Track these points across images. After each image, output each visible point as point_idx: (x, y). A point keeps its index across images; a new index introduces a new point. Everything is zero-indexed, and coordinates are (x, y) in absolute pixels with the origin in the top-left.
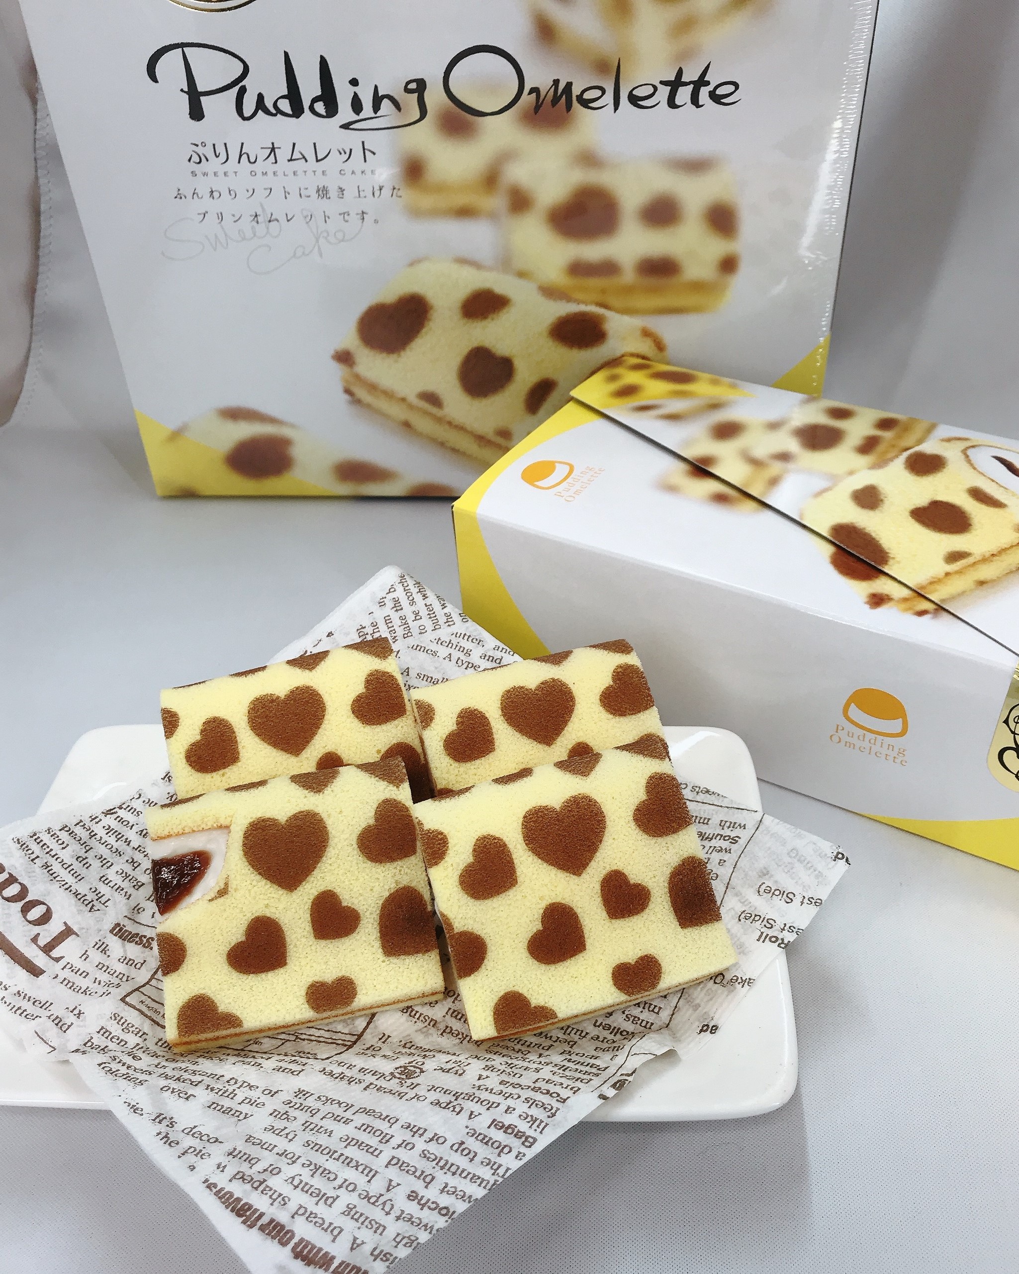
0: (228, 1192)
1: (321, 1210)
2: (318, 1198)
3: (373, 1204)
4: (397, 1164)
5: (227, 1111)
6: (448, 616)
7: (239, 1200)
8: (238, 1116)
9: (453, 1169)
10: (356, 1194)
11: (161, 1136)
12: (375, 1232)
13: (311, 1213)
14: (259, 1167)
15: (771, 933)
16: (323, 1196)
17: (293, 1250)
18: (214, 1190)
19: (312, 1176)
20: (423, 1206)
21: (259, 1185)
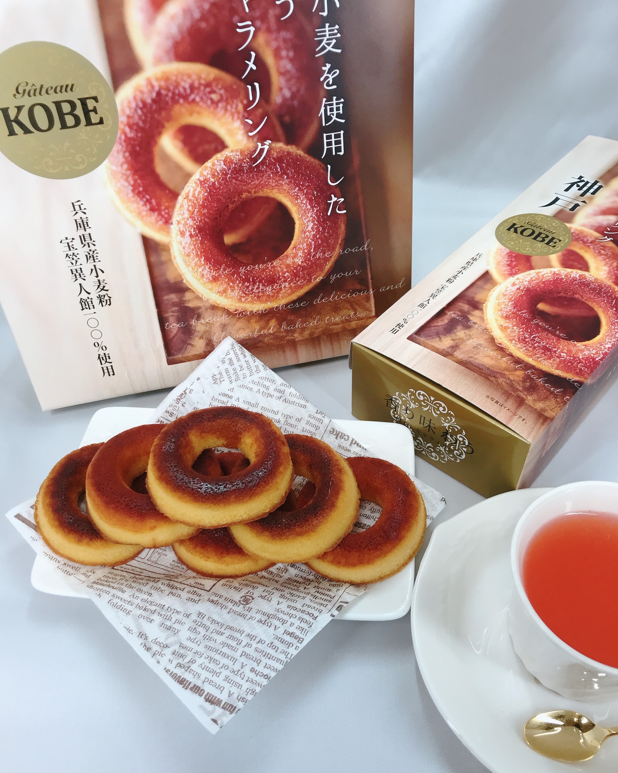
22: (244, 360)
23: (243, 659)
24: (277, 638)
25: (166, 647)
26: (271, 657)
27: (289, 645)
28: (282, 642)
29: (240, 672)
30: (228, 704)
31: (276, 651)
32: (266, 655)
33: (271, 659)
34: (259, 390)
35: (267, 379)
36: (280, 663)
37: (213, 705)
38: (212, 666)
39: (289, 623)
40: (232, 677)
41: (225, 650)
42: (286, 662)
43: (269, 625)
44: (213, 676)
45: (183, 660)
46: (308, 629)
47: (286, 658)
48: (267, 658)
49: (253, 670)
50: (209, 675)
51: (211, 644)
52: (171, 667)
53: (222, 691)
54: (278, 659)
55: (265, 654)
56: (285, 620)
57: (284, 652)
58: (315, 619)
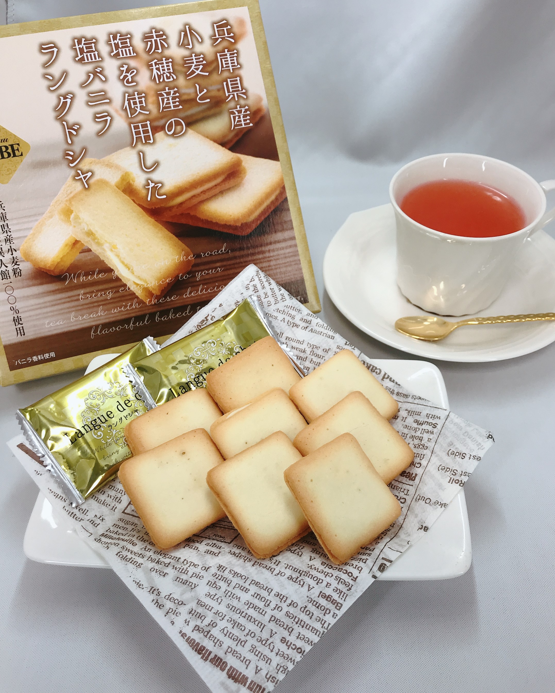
0: (193, 639)
1: (239, 649)
2: (237, 642)
3: (264, 645)
4: (274, 620)
5: (185, 583)
6: (282, 295)
7: (198, 644)
8: (191, 586)
9: (302, 623)
10: (255, 638)
11: (154, 602)
12: (267, 662)
13: (234, 651)
14: (206, 622)
15: (456, 478)
16: (239, 640)
17: (227, 673)
18: (186, 638)
19: (233, 628)
20: (289, 647)
21: (207, 634)
22: (269, 287)
23: (272, 626)
24: (311, 601)
25: (182, 604)
26: (305, 626)
27: (326, 611)
28: (318, 607)
29: (269, 642)
30: (255, 683)
31: (311, 618)
32: (299, 623)
33: (304, 628)
34: (284, 318)
35: (292, 308)
36: (316, 634)
37: (237, 683)
38: (236, 632)
39: (325, 583)
40: (260, 648)
41: (251, 612)
42: (323, 634)
43: (302, 583)
44: (237, 645)
45: (202, 622)
46: (347, 592)
47: (322, 627)
48: (301, 627)
49: (283, 640)
50: (233, 644)
51: (235, 603)
52: (188, 630)
53: (248, 665)
54: (313, 628)
55: (298, 621)
56: (320, 579)
57: (319, 620)
58: (355, 581)
